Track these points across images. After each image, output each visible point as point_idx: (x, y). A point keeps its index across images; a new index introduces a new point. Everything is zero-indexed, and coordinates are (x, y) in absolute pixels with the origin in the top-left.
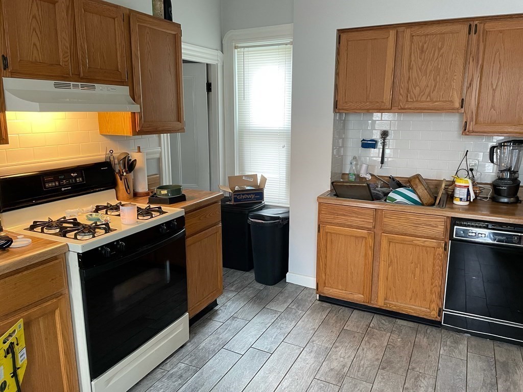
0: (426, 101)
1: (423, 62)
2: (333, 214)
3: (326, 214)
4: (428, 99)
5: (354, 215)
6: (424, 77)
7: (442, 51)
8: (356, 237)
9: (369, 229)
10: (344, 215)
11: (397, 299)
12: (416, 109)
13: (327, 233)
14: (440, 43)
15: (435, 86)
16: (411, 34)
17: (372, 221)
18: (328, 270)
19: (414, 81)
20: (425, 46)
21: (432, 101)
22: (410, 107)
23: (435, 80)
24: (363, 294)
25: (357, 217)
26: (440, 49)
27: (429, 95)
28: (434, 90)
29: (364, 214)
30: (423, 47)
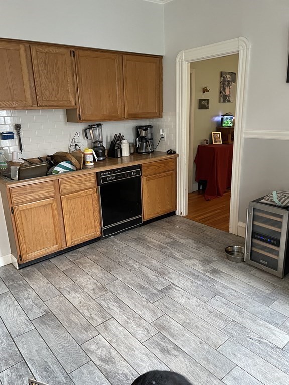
0: (55, 101)
1: (47, 72)
2: (23, 194)
3: (16, 196)
4: (56, 99)
5: (40, 190)
6: (50, 83)
7: (57, 66)
8: (44, 205)
9: (51, 197)
10: (32, 192)
11: (78, 235)
12: (50, 106)
13: (21, 210)
14: (55, 60)
15: (58, 90)
16: (36, 50)
17: (53, 190)
18: (27, 240)
19: (44, 86)
20: (47, 60)
21: (58, 100)
22: (46, 104)
23: (57, 86)
24: (57, 244)
25: (42, 191)
26: (56, 64)
27: (56, 96)
28: (58, 93)
29: (47, 187)
30: (45, 61)
